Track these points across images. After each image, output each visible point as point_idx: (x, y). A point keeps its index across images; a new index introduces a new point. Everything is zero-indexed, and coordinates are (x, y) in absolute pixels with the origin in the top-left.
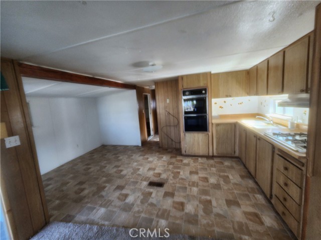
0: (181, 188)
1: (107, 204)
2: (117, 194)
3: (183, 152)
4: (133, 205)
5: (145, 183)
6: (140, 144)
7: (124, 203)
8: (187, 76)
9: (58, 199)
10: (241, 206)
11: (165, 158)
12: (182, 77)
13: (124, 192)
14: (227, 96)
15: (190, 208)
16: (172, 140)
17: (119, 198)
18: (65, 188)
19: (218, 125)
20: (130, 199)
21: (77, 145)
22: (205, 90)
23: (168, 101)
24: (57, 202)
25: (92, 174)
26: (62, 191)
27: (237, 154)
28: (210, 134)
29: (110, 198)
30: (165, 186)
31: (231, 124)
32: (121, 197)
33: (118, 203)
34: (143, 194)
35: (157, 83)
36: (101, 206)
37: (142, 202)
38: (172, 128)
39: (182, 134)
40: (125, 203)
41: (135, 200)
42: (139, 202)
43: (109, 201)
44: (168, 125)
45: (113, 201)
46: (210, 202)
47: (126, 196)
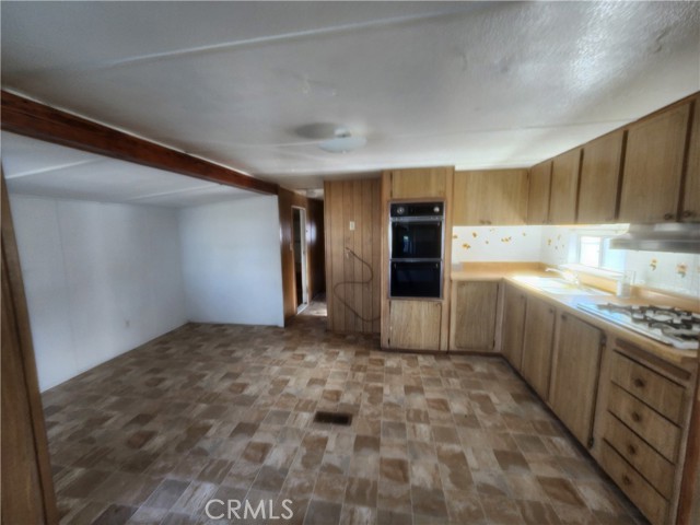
0: (390, 425)
1: (217, 472)
2: (241, 443)
3: (384, 342)
4: (284, 471)
5: (306, 416)
6: (281, 322)
7: (260, 467)
8: (403, 172)
9: (79, 463)
10: (530, 465)
11: (344, 355)
12: (391, 173)
13: (258, 438)
14: (483, 223)
15: (420, 474)
16: (357, 315)
17: (246, 456)
18: (97, 433)
19: (462, 284)
20: (276, 457)
21: (128, 323)
22: (441, 205)
23: (352, 226)
24: (78, 472)
25: (170, 394)
26: (92, 441)
27: (498, 348)
28: (445, 303)
29: (224, 457)
30: (356, 421)
31: (489, 283)
32: (252, 452)
33: (247, 469)
34: (305, 443)
35: (329, 182)
36: (203, 477)
37: (307, 464)
38: (358, 288)
39: (384, 302)
40: (265, 468)
41: (289, 460)
42: (297, 464)
43: (223, 463)
44: (349, 281)
45: (232, 463)
46: (461, 457)
47: (264, 449)
